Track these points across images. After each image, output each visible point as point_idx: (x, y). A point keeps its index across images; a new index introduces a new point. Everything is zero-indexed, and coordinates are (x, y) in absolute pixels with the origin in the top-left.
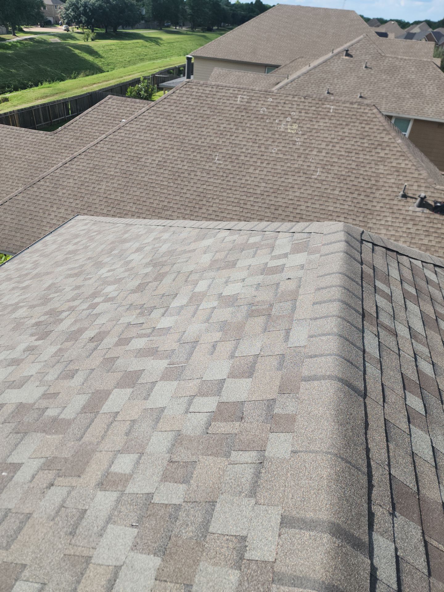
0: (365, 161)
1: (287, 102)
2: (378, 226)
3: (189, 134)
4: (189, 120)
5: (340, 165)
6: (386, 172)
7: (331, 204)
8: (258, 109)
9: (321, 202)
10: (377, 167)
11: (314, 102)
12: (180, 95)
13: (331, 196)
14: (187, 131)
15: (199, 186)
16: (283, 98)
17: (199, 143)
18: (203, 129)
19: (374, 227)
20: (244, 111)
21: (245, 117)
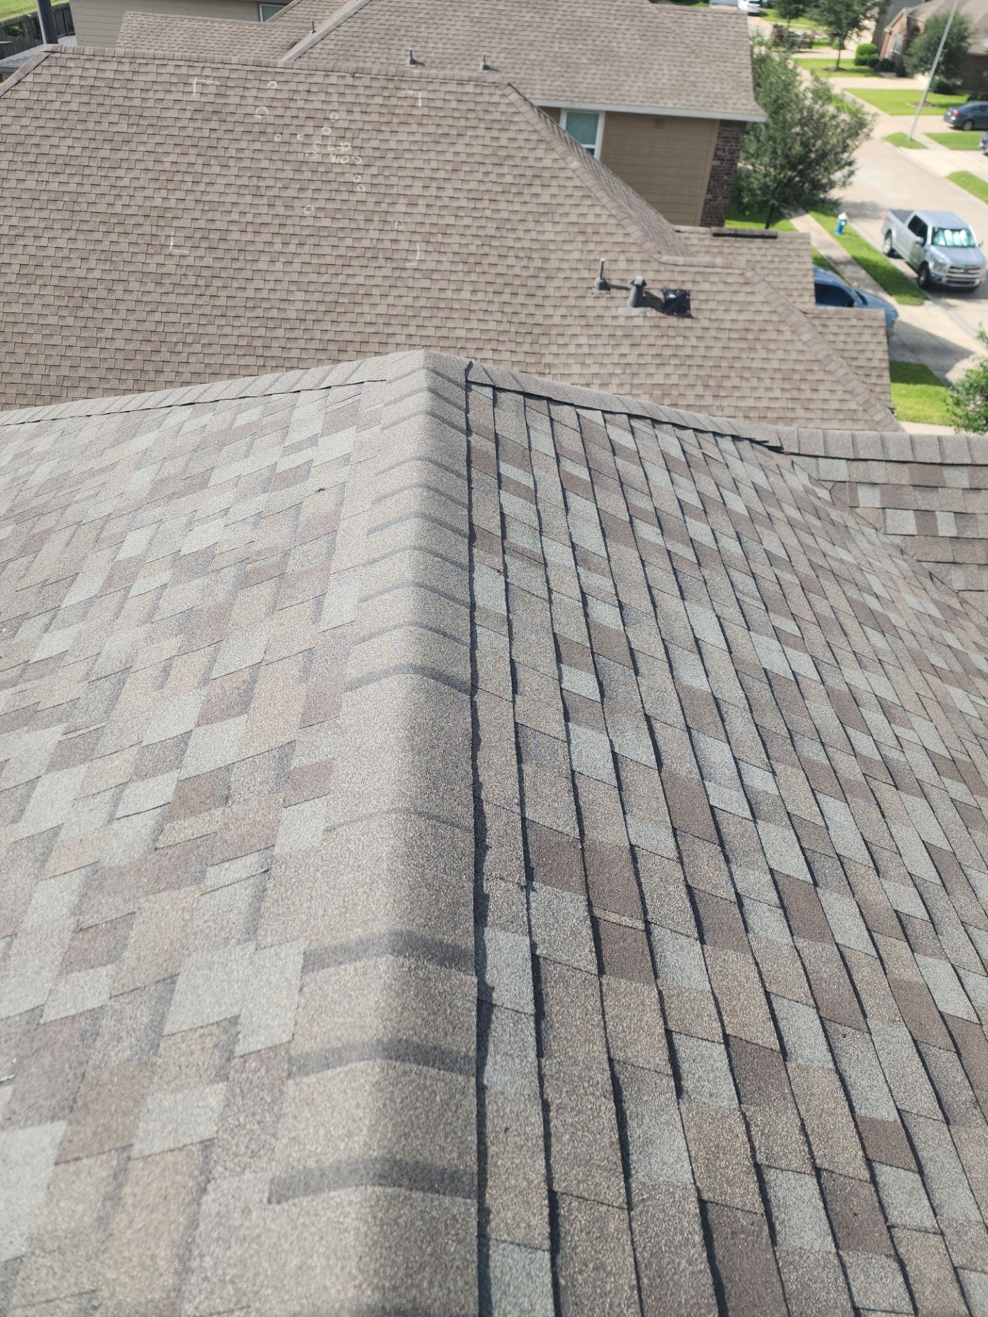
0: (512, 217)
1: (314, 89)
2: (563, 359)
3: (87, 188)
4: (77, 151)
5: (461, 231)
6: (559, 238)
7: (460, 323)
8: (249, 110)
9: (437, 322)
10: (539, 228)
11: (375, 84)
12: (37, 88)
13: (456, 306)
14: (77, 179)
15: (143, 316)
16: (302, 78)
17: (118, 209)
18: (121, 173)
19: (556, 362)
20: (215, 117)
21: (220, 134)
